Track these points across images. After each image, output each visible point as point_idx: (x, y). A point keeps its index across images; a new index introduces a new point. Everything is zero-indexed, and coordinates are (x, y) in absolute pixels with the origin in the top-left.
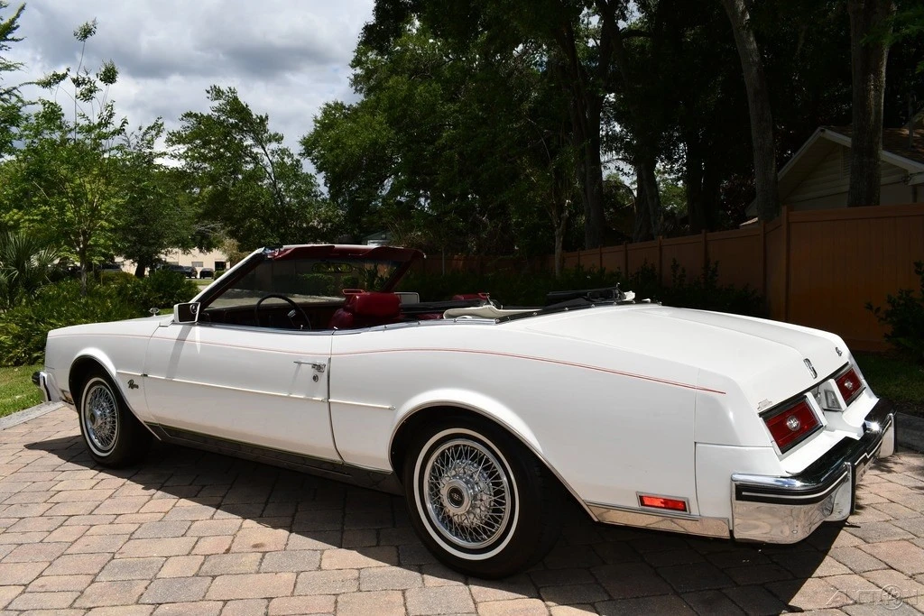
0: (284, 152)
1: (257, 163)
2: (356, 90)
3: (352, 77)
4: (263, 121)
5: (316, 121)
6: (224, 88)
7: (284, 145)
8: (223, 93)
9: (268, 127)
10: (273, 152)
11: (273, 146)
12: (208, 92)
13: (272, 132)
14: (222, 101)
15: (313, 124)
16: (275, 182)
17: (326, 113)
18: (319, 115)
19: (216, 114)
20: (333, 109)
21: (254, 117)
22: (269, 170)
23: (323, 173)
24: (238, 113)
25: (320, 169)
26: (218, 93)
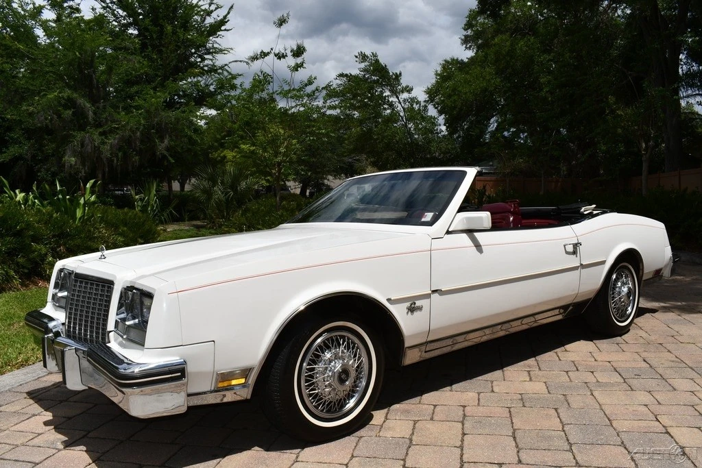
0: (413, 100)
1: (393, 109)
2: (466, 48)
3: (463, 37)
4: (398, 76)
5: (437, 74)
6: (368, 53)
7: (413, 94)
8: (367, 57)
9: (401, 81)
10: (404, 100)
11: (405, 95)
12: (356, 57)
13: (404, 85)
14: (367, 63)
15: (434, 76)
16: (406, 123)
17: (444, 67)
18: (439, 69)
19: (362, 73)
20: (451, 64)
21: (391, 74)
22: (402, 114)
23: (443, 116)
24: (379, 72)
25: (440, 113)
26: (363, 57)
